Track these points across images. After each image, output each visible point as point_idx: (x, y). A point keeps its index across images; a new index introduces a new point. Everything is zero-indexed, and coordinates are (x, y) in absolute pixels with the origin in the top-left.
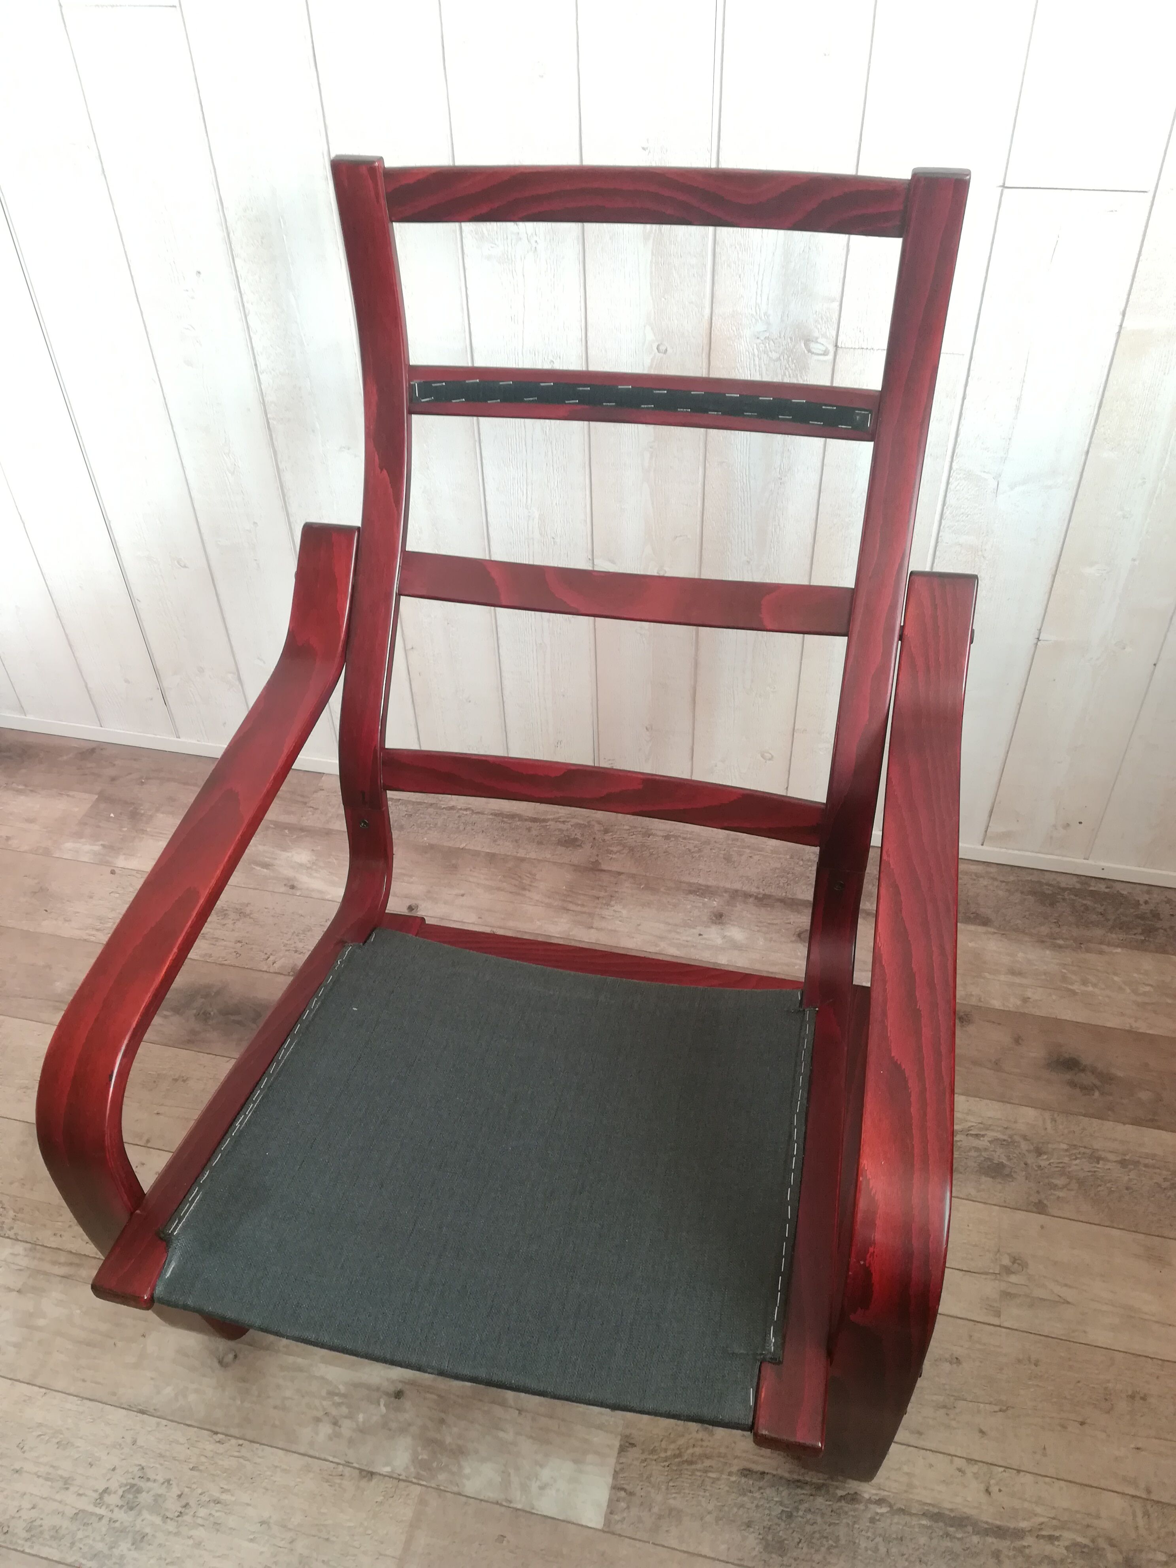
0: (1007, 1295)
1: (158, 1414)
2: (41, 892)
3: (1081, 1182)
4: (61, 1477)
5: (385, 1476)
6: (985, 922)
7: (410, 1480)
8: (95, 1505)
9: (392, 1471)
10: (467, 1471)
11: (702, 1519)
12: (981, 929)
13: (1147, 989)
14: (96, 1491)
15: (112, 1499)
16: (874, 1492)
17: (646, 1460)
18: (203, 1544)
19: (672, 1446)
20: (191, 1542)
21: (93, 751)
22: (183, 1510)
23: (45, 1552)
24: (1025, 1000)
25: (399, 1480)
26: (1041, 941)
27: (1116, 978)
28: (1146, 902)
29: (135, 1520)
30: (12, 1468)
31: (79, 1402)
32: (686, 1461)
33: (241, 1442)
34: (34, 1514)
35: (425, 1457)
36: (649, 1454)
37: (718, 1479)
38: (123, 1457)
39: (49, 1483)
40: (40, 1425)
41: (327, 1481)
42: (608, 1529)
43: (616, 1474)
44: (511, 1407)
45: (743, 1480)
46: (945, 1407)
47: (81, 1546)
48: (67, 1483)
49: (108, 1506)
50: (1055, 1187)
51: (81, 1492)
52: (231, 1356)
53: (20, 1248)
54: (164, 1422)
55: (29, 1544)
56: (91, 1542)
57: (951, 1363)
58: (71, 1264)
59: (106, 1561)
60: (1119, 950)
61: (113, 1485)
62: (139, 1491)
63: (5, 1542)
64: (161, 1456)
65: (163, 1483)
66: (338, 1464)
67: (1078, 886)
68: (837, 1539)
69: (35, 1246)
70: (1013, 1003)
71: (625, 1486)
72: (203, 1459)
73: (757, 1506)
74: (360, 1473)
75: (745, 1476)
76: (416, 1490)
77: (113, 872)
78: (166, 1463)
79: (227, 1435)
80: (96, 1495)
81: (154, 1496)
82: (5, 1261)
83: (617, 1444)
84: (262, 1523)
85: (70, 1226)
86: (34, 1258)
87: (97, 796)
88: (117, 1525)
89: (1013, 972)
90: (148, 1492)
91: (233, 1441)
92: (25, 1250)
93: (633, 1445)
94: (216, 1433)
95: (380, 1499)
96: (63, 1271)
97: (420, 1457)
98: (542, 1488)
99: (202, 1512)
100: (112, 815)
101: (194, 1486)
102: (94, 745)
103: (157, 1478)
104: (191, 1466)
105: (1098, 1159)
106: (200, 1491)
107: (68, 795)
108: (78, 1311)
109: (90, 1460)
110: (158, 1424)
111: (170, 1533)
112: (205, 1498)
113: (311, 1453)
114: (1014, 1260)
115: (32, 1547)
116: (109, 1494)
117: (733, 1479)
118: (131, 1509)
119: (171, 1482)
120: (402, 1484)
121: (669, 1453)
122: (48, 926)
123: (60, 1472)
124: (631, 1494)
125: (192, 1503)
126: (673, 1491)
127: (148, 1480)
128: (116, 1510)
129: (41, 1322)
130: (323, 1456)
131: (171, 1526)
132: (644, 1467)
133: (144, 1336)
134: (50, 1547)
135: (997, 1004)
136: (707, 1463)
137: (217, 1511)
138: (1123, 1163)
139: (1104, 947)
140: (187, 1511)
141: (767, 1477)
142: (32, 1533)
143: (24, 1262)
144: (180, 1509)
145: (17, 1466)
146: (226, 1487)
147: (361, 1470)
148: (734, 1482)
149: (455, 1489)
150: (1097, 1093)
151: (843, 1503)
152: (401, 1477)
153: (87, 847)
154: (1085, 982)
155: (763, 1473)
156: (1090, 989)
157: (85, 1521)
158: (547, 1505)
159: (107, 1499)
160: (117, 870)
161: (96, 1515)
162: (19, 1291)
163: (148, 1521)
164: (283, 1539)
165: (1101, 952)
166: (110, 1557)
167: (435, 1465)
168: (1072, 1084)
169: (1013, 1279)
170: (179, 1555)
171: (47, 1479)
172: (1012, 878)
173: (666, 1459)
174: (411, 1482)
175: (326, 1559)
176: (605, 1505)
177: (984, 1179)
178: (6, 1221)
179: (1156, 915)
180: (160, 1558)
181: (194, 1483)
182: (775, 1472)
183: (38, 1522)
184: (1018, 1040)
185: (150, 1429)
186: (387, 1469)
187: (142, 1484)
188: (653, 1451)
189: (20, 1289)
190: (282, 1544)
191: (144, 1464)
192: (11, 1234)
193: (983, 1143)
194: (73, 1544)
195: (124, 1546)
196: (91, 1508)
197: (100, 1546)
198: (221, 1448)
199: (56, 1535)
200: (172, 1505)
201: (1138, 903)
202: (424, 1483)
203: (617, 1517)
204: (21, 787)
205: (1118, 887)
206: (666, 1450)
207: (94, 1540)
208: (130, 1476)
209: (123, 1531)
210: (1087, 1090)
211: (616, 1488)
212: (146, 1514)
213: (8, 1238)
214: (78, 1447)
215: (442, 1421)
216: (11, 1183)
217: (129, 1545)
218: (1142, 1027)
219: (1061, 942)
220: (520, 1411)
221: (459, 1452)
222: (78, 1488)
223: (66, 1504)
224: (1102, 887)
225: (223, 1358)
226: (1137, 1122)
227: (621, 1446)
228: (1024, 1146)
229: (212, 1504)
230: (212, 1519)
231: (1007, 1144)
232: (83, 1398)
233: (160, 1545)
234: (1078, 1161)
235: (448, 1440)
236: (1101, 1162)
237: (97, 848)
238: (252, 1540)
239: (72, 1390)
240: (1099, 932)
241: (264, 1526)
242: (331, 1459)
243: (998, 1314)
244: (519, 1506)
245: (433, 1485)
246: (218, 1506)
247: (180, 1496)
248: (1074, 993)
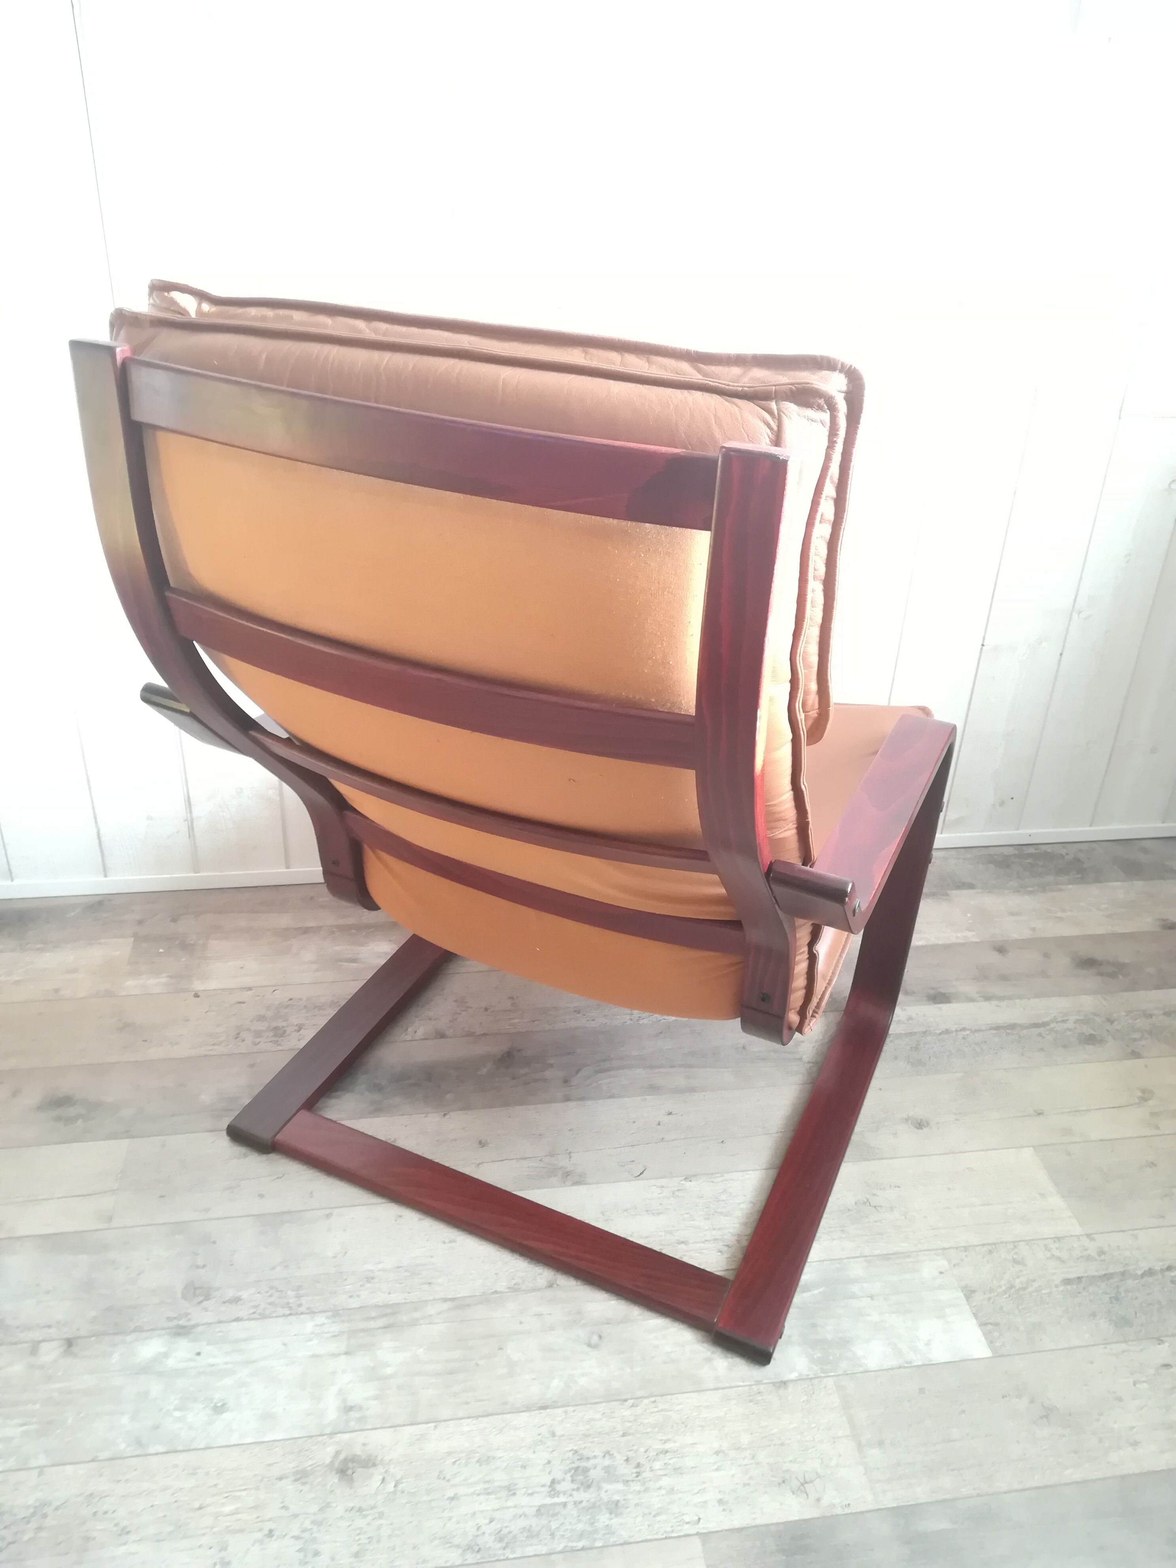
0: (1154, 1114)
1: (560, 1404)
2: (126, 1027)
3: (1150, 1033)
4: (501, 1487)
5: (797, 1380)
6: (971, 886)
7: (818, 1375)
8: (552, 1496)
9: (800, 1375)
10: (860, 1353)
11: (1059, 1323)
12: (971, 891)
13: (1106, 906)
14: (543, 1486)
15: (566, 1486)
16: (1161, 1264)
17: (990, 1299)
18: (675, 1489)
19: (1003, 1283)
20: (663, 1492)
21: (100, 903)
22: (638, 1470)
23: (530, 1550)
24: (1033, 929)
25: (811, 1379)
26: (1017, 891)
27: (1082, 904)
28: (1067, 854)
29: (599, 1495)
30: (446, 1497)
31: (474, 1422)
32: (1020, 1289)
33: (653, 1399)
34: (495, 1526)
35: (819, 1355)
36: (991, 1293)
37: (1051, 1292)
38: (551, 1450)
39: (493, 1496)
40: (449, 1454)
41: (751, 1401)
42: (997, 1354)
43: (975, 1315)
44: (861, 1297)
45: (1069, 1287)
46: (1166, 1196)
47: (562, 1533)
48: (511, 1490)
49: (564, 1493)
50: (1135, 1040)
51: (530, 1491)
52: (595, 1338)
53: (321, 1319)
54: (571, 1409)
55: (508, 1551)
56: (569, 1527)
57: (1150, 1167)
58: (385, 1315)
59: (595, 1536)
60: (1070, 886)
61: (559, 1475)
62: (586, 1470)
63: (483, 1558)
64: (587, 1436)
65: (604, 1456)
66: (750, 1386)
67: (1017, 852)
68: (1159, 1303)
69: (336, 1313)
70: (1026, 934)
71: (988, 1321)
72: (628, 1424)
73: (1091, 1301)
74: (774, 1385)
75: (1069, 1284)
76: (830, 1382)
77: (197, 996)
78: (595, 1439)
79: (636, 1399)
80: (547, 1489)
81: (602, 1469)
82: (312, 1333)
83: (961, 1295)
84: (717, 1453)
85: (362, 1286)
86: (343, 1322)
87: (133, 939)
88: (584, 1504)
89: (1012, 914)
90: (595, 1468)
91: (646, 1401)
92: (327, 1318)
93: (974, 1291)
94: (626, 1400)
95: (804, 1398)
96: (381, 1322)
97: (815, 1357)
98: (928, 1344)
99: (657, 1465)
100: (161, 950)
101: (635, 1448)
102: (98, 899)
103: (596, 1453)
104: (621, 1433)
105: (1151, 1016)
106: (642, 1450)
107: (100, 944)
108: (421, 1350)
109: (520, 1463)
110: (566, 1412)
111: (639, 1492)
112: (652, 1454)
113: (720, 1385)
114: (1144, 1091)
115: (513, 1552)
116: (559, 1482)
117: (1061, 1288)
118: (589, 1487)
119: (611, 1453)
120: (815, 1381)
121: (1004, 1288)
122: (155, 1052)
123: (497, 1484)
124: (997, 1324)
125: (642, 1461)
126: (1025, 1312)
127: (588, 1459)
128: (575, 1493)
129: (389, 1371)
130: (733, 1384)
131: (636, 1487)
132: (993, 1303)
133: (501, 1349)
134: (531, 1545)
135: (1016, 936)
136: (1036, 1285)
137: (670, 1459)
138: (1167, 1014)
139: (1059, 886)
140: (642, 1469)
141: (1083, 1280)
142: (506, 1540)
143: (336, 1328)
144: (635, 1470)
145: (451, 1493)
146: (664, 1438)
147: (774, 1384)
148: (1062, 1291)
149: (861, 1369)
150: (1121, 977)
151: (1146, 1278)
152: (810, 1377)
153: (152, 981)
154: (1063, 911)
155: (1079, 1278)
156: (1069, 914)
157: (551, 1512)
158: (940, 1354)
159: (558, 1487)
160: (199, 993)
161: (558, 1504)
162: (346, 1353)
163: (612, 1490)
164: (744, 1459)
165: (1061, 890)
166: (596, 1531)
167: (831, 1358)
168: (1101, 974)
169: (1151, 1103)
170: (660, 1505)
171: (489, 1494)
172: (969, 856)
173: (1005, 1292)
174: (820, 1377)
175: (791, 1458)
176: (983, 1338)
177: (1087, 1047)
178: (291, 1301)
179: (1078, 860)
180: (644, 1515)
181: (633, 1446)
182: (1086, 1275)
183: (505, 1531)
184: (1046, 955)
185: (560, 1419)
186: (794, 1376)
187: (583, 1464)
188: (991, 1290)
189: (346, 1352)
190: (746, 1462)
191: (575, 1448)
192: (303, 1309)
193: (1070, 1025)
194: (553, 1535)
195: (603, 1519)
196: (549, 1501)
197: (580, 1527)
198: (638, 1410)
199: (531, 1534)
200: (627, 1471)
201: (1062, 856)
202: (832, 1374)
203: (998, 1344)
204: (39, 946)
205: (1044, 848)
206: (1000, 1287)
207: (570, 1524)
208: (568, 1462)
209: (594, 1506)
210: (1113, 975)
211: (982, 1325)
212: (606, 1486)
213: (302, 1313)
214: (500, 1458)
215: (814, 1325)
216: (273, 1268)
217: (608, 1515)
218: (1120, 929)
219: (1031, 889)
220: (872, 1297)
221: (844, 1343)
222: (525, 1490)
223: (523, 1507)
224: (1032, 850)
225: (589, 1341)
226: (1158, 987)
227: (965, 1295)
228: (1097, 1019)
229: (662, 1456)
230: (669, 1467)
231: (1086, 1021)
232: (477, 1417)
233: (637, 1505)
234: (1138, 1020)
235: (829, 1337)
236: (1153, 1017)
237: (164, 980)
238: (717, 1470)
239: (461, 1414)
240: (1050, 878)
241: (721, 1455)
242: (741, 1384)
243: (1157, 1128)
244: (920, 1363)
245: (841, 1373)
246: (669, 1455)
247: (627, 1460)
248: (1061, 919)
